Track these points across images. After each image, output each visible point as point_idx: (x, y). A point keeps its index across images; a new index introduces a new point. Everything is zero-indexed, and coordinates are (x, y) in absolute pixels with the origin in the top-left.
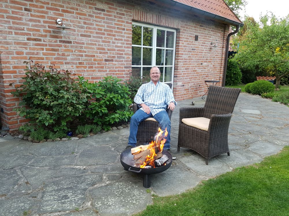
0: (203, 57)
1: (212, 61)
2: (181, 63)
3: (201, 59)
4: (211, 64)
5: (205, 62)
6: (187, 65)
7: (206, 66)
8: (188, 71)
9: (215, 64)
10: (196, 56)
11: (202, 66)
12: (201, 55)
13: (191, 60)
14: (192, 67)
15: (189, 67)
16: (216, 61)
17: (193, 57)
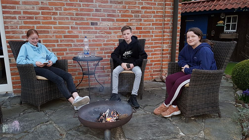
1: (131, 20)
2: (15, 21)
3: (88, 15)
5: (103, 20)
6: (39, 25)
7: (110, 29)
8: (46, 37)
9: (141, 24)
10: (68, 7)
11: (96, 28)
12: (88, 5)
13: (51, 15)
14: (58, 29)
15: (48, 28)
16: (145, 18)
17: (57, 9)
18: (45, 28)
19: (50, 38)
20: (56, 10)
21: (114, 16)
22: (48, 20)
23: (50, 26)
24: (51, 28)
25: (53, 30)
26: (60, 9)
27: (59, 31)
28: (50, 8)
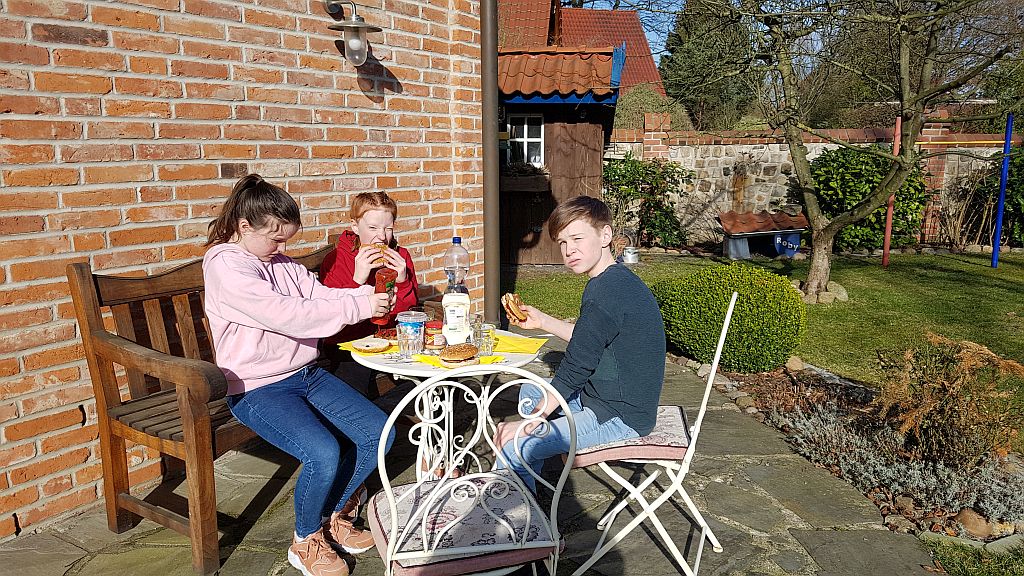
0: (243, 113)
1: (361, 150)
4: (359, 169)
5: (268, 153)
7: (293, 188)
8: (30, 248)
9: (392, 167)
10: (126, 99)
12: (206, 91)
13: (48, 137)
14: (84, 205)
15: (36, 203)
16: (403, 144)
17: (76, 108)
18: (20, 207)
19: (45, 255)
20: (72, 113)
21: (302, 135)
22: (33, 161)
23: (46, 194)
24: (51, 202)
25: (63, 209)
26: (89, 106)
27: (87, 216)
28: (42, 100)
